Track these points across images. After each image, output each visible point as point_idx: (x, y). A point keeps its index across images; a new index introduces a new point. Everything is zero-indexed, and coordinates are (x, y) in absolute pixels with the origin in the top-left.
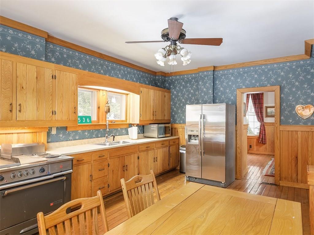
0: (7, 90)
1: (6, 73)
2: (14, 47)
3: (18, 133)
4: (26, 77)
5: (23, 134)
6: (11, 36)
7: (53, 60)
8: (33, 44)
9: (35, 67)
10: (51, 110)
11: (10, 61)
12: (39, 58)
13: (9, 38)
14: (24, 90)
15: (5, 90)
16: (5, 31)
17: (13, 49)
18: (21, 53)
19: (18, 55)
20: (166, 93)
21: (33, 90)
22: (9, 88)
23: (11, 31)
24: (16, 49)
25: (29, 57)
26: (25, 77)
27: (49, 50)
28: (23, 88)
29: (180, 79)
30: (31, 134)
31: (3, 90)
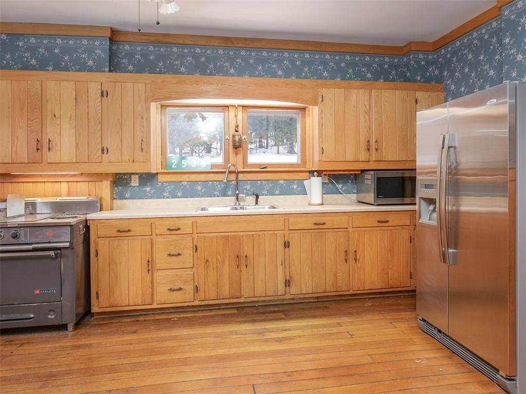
0: (35, 121)
1: (33, 98)
2: (64, 62)
3: (68, 182)
4: (59, 100)
5: (75, 183)
6: (59, 47)
7: (131, 68)
8: (90, 51)
9: (72, 83)
10: (99, 147)
11: (38, 81)
12: (99, 69)
13: (57, 51)
14: (58, 118)
15: (32, 121)
16: (51, 43)
17: (62, 64)
18: (73, 68)
19: (70, 71)
20: (417, 93)
21: (70, 118)
22: (37, 118)
23: (59, 41)
24: (66, 64)
25: (84, 72)
26: (57, 101)
27: (123, 54)
28: (55, 116)
29: (463, 48)
30: (87, 183)
31: (29, 122)
